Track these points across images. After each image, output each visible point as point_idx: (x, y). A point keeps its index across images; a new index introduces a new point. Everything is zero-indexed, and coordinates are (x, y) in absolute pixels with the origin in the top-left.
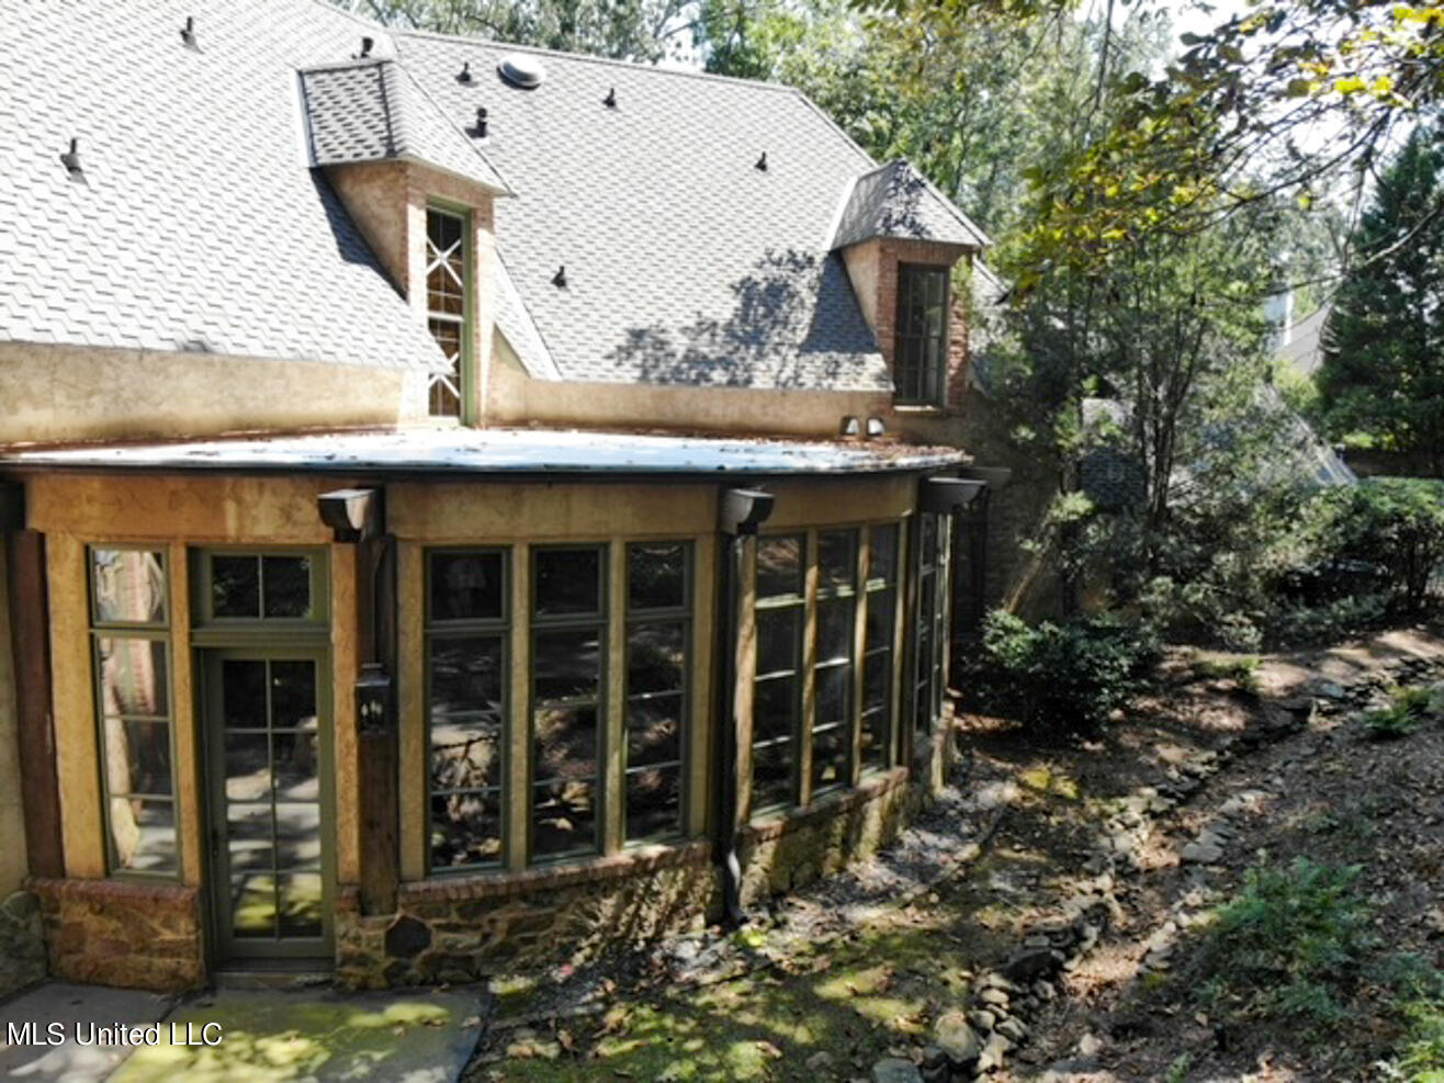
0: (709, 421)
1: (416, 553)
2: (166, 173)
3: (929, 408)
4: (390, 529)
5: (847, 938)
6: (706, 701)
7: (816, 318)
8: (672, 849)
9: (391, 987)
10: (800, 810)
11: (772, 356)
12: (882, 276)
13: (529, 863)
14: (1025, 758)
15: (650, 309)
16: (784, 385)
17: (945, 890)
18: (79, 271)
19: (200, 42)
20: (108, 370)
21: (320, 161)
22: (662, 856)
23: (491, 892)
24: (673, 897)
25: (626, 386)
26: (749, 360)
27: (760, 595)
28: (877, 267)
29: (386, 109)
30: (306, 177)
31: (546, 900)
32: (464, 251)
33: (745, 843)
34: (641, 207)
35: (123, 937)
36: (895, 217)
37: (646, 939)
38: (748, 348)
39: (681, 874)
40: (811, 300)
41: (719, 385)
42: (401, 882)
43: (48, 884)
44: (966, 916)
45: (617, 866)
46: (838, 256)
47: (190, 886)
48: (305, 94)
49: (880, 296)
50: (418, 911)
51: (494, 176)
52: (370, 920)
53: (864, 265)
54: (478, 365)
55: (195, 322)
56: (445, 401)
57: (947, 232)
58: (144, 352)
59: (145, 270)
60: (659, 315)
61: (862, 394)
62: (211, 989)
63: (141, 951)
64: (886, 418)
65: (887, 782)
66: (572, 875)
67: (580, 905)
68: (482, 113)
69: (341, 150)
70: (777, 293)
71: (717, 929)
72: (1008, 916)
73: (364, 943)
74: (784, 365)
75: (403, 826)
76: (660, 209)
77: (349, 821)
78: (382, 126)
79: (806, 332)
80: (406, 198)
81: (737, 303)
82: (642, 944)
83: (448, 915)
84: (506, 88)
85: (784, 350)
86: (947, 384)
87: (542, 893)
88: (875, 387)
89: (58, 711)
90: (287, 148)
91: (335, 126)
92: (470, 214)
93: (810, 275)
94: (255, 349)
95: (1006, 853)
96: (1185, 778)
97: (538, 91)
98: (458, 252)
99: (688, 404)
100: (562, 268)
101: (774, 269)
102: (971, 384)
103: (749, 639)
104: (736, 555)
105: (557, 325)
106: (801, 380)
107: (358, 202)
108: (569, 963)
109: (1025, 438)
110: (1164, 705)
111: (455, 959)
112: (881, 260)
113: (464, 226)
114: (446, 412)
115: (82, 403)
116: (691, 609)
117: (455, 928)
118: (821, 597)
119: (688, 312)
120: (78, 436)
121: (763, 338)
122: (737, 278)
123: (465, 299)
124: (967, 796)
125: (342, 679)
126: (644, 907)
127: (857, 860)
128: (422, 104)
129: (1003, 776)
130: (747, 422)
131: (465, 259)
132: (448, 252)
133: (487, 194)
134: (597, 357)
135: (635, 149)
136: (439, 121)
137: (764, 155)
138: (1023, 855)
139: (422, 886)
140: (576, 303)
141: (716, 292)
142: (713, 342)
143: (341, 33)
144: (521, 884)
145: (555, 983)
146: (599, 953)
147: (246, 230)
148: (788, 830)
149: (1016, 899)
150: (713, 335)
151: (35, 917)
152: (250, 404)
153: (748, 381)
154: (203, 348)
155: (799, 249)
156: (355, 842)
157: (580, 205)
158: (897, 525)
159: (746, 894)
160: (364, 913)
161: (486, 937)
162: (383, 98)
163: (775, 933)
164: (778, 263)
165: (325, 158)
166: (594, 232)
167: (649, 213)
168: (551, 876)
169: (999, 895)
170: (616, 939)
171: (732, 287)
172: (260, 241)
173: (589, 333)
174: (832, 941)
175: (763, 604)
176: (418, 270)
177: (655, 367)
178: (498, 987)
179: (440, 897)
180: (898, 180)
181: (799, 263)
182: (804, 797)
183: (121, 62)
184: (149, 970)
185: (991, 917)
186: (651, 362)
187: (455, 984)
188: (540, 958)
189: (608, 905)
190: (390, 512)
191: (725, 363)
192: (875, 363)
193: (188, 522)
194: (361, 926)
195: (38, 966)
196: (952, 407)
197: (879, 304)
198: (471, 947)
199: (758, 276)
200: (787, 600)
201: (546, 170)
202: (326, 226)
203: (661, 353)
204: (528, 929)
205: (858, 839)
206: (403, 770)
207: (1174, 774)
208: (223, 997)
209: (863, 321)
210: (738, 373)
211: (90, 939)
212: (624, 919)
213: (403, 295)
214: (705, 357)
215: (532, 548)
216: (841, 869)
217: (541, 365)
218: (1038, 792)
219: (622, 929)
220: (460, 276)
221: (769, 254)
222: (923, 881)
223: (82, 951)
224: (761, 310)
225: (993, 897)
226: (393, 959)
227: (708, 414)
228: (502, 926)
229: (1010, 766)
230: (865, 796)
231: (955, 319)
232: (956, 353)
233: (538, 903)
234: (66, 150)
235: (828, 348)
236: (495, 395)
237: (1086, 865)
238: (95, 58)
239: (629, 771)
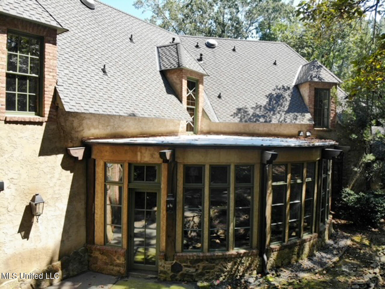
0: (259, 132)
1: (182, 166)
2: (126, 73)
3: (325, 129)
4: (176, 160)
5: (298, 281)
6: (257, 210)
7: (290, 104)
8: (247, 251)
9: (172, 281)
10: (285, 244)
11: (278, 114)
12: (310, 92)
13: (209, 251)
14: (354, 233)
15: (243, 103)
16: (281, 122)
17: (328, 270)
18: (106, 97)
19: (134, 41)
20: (112, 120)
21: (162, 69)
22: (245, 253)
23: (198, 258)
24: (248, 265)
25: (236, 123)
26: (271, 115)
27: (273, 181)
28: (308, 89)
29: (178, 55)
30: (159, 73)
31: (213, 262)
32: (196, 90)
33: (269, 251)
34: (241, 76)
35: (107, 261)
36: (313, 76)
37: (240, 276)
38: (270, 112)
39: (250, 259)
40: (289, 99)
41: (262, 122)
42: (176, 253)
43: (90, 246)
44: (334, 278)
45: (232, 254)
46: (297, 87)
47: (124, 249)
48: (159, 53)
49: (309, 97)
50: (180, 261)
51: (203, 71)
52: (167, 262)
53: (305, 89)
54: (198, 119)
55: (132, 109)
56: (190, 128)
57: (329, 79)
58: (120, 116)
59: (121, 96)
60: (245, 104)
61: (304, 125)
62: (127, 276)
63: (111, 265)
64: (312, 131)
65: (311, 237)
66: (220, 255)
67: (222, 264)
68: (201, 55)
69: (167, 66)
70: (279, 97)
71: (260, 275)
72: (347, 279)
73: (166, 268)
74: (281, 117)
75: (177, 238)
76: (247, 77)
77: (163, 235)
78: (177, 60)
79: (287, 107)
80: (182, 78)
81: (268, 100)
82: (239, 277)
83: (187, 263)
84: (207, 48)
85: (281, 112)
86: (330, 122)
87: (212, 259)
88: (308, 123)
89: (96, 203)
90: (154, 66)
91: (166, 60)
92: (197, 81)
93: (289, 92)
94: (146, 115)
95: (347, 260)
97: (216, 48)
98: (194, 91)
99: (253, 128)
100: (220, 93)
101: (278, 91)
102: (337, 122)
103: (270, 194)
104: (266, 170)
105: (218, 108)
106: (286, 121)
107: (171, 79)
108: (219, 280)
109: (354, 138)
111: (189, 275)
112: (309, 88)
113: (196, 84)
114: (190, 131)
115: (106, 128)
116: (253, 184)
117: (189, 267)
118: (292, 183)
119: (253, 103)
120: (104, 136)
121: (275, 110)
122: (268, 94)
123: (196, 102)
124: (335, 243)
125: (163, 198)
126: (239, 267)
127: (302, 259)
128: (187, 54)
129: (347, 238)
130: (270, 132)
131: (196, 92)
132: (192, 91)
133: (202, 76)
134: (228, 116)
135: (240, 61)
136: (191, 58)
137: (276, 61)
138: (352, 261)
139: (181, 254)
140: (224, 102)
141: (261, 97)
142: (260, 111)
143: (167, 37)
144: (206, 256)
145: (215, 285)
146: (227, 278)
147: (144, 86)
148: (281, 249)
149: (349, 274)
150: (260, 109)
151: (86, 254)
152: (144, 129)
153: (270, 121)
154: (134, 115)
155: (285, 85)
156: (164, 241)
157: (225, 77)
158: (315, 163)
159: (269, 266)
160: (166, 260)
161: (197, 270)
162: (177, 53)
163: (277, 278)
164: (279, 89)
165: (163, 68)
166: (229, 84)
167: (244, 78)
168: (214, 255)
169: (344, 273)
170: (232, 275)
171: (266, 96)
172: (148, 89)
173: (226, 109)
174: (293, 282)
175: (274, 184)
177: (244, 118)
178: (199, 284)
179: (185, 258)
180: (314, 66)
181: (285, 89)
182: (286, 239)
183: (115, 46)
184: (113, 270)
185: (342, 279)
186: (243, 117)
187: (188, 282)
188: (211, 278)
189: (229, 265)
190: (176, 155)
191: (264, 116)
192: (308, 116)
193: (128, 157)
194: (165, 263)
195: (86, 267)
196: (331, 128)
197: (309, 99)
198: (193, 272)
199: (274, 93)
200: (281, 183)
201: (217, 69)
202: (163, 85)
203: (245, 114)
204: (207, 269)
205: (302, 253)
206: (177, 222)
208: (130, 279)
209: (305, 104)
210: (268, 119)
211: (99, 261)
212: (234, 269)
213: (181, 101)
214: (258, 115)
215: (210, 165)
216: (297, 262)
217: (214, 118)
218: (357, 243)
219: (233, 272)
220: (195, 96)
221: (277, 87)
222: (322, 267)
223: (97, 264)
224: (274, 102)
225: (342, 273)
226: (173, 273)
227: (258, 130)
228: (201, 267)
229: (349, 235)
230: (305, 241)
231: (332, 104)
232: (333, 113)
233: (210, 262)
234: (103, 67)
235: (294, 112)
236: (202, 126)
237: (372, 265)
238: (109, 45)
239: (236, 228)
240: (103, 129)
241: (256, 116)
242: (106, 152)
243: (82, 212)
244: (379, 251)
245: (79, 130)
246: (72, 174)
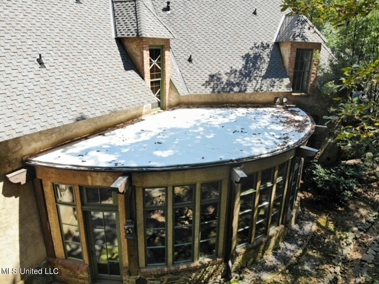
1: (140, 190)
3: (303, 94)
4: (133, 184)
6: (224, 222)
7: (269, 66)
8: (211, 260)
10: (251, 245)
11: (254, 81)
12: (291, 53)
13: (173, 264)
14: (320, 212)
15: (216, 67)
16: (257, 91)
17: (291, 268)
18: (44, 102)
21: (118, 36)
22: (209, 262)
23: (163, 273)
24: (212, 272)
25: (207, 95)
26: (246, 83)
28: (290, 51)
29: (137, 18)
30: (114, 42)
32: (161, 58)
33: (234, 257)
34: (216, 31)
35: (71, 274)
36: (297, 34)
38: (246, 79)
39: (215, 266)
40: (267, 60)
41: (236, 92)
42: (139, 268)
43: (52, 259)
44: (296, 280)
45: (197, 266)
46: (277, 44)
47: (86, 265)
48: (114, 10)
49: (290, 60)
50: (144, 276)
51: (170, 34)
52: (131, 277)
53: (285, 49)
54: (165, 92)
57: (314, 39)
59: (64, 95)
60: (219, 69)
63: (76, 277)
64: (289, 97)
65: (278, 230)
66: (185, 268)
67: (187, 275)
69: (124, 33)
70: (257, 57)
71: (224, 279)
72: (308, 281)
73: (130, 282)
74: (257, 84)
75: (139, 256)
76: (222, 31)
77: (125, 254)
78: (135, 25)
79: (265, 71)
80: (143, 49)
81: (244, 63)
83: (151, 277)
85: (257, 78)
86: (309, 86)
87: (177, 273)
88: (286, 90)
89: (50, 221)
91: (122, 23)
92: (163, 46)
93: (268, 51)
95: (310, 253)
96: (367, 223)
98: (159, 59)
99: (226, 96)
100: (191, 56)
101: (257, 50)
102: (317, 86)
103: (238, 205)
106: (262, 89)
107: (129, 48)
112: (291, 48)
113: (161, 51)
115: (50, 137)
117: (154, 280)
118: (261, 188)
119: (228, 67)
120: (49, 146)
121: (251, 75)
122: (244, 54)
123: (162, 73)
124: (301, 229)
126: (204, 275)
127: (266, 255)
128: (148, 14)
129: (312, 219)
130: (244, 100)
131: (162, 62)
132: (156, 60)
133: (168, 41)
134: (200, 86)
136: (153, 19)
137: (256, 9)
138: (315, 254)
139: (145, 270)
140: (195, 67)
141: (237, 59)
142: (235, 77)
144: (171, 270)
147: (95, 69)
148: (246, 252)
149: (311, 274)
150: (235, 75)
151: (49, 266)
153: (245, 90)
154: (82, 118)
155: (265, 42)
156: (127, 258)
158: (288, 162)
159: (233, 269)
160: (130, 275)
161: (162, 282)
162: (136, 14)
163: (240, 282)
164: (257, 48)
165: (119, 35)
166: (201, 41)
167: (218, 33)
168: (179, 269)
169: (306, 272)
171: (242, 57)
172: (99, 71)
173: (198, 77)
175: (243, 194)
176: (147, 68)
177: (217, 87)
179: (149, 273)
180: (298, 20)
181: (264, 47)
182: (252, 240)
183: (55, 16)
184: (77, 282)
185: (302, 281)
189: (194, 275)
190: (133, 180)
191: (238, 84)
192: (287, 81)
194: (129, 278)
195: (51, 278)
196: (309, 93)
197: (289, 62)
199: (251, 53)
201: (187, 21)
202: (120, 59)
203: (219, 82)
204: (173, 280)
205: (267, 249)
206: (139, 243)
207: (364, 221)
209: (284, 67)
210: (242, 88)
211: (63, 273)
213: (143, 78)
214: (232, 83)
215: (173, 187)
216: (261, 258)
217: (183, 91)
218: (323, 228)
220: (160, 66)
221: (255, 45)
222: (285, 264)
223: (61, 275)
224: (251, 64)
225: (304, 273)
227: (232, 99)
228: (166, 279)
229: (315, 215)
230: (271, 237)
231: (314, 66)
232: (313, 76)
233: (175, 275)
234: (38, 57)
235: (272, 77)
236: (170, 99)
237: (334, 261)
238: (47, 17)
239: (201, 241)
240: (46, 140)
241: (230, 84)
242: (52, 173)
243: (37, 230)
244: (343, 240)
245: (16, 149)
246: (18, 198)
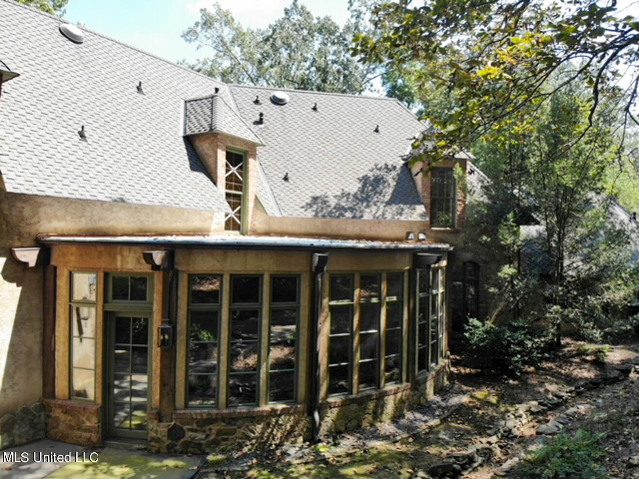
0: (346, 233)
1: (186, 276)
2: (121, 138)
3: (448, 228)
4: (176, 267)
5: (362, 452)
6: (306, 343)
7: (394, 191)
8: (289, 407)
9: (169, 452)
10: (351, 397)
11: (373, 206)
13: (227, 407)
14: (478, 385)
15: (322, 188)
16: (378, 218)
17: (416, 437)
18: (78, 172)
19: (144, 91)
20: (88, 209)
21: (187, 134)
22: (283, 409)
23: (209, 417)
24: (288, 427)
26: (363, 208)
27: (331, 299)
29: (212, 113)
30: (181, 140)
31: (233, 423)
32: (244, 167)
33: (323, 408)
34: (323, 149)
35: (73, 424)
37: (275, 444)
38: (363, 203)
39: (292, 418)
40: (393, 183)
41: (348, 218)
42: (175, 409)
43: (48, 400)
44: (422, 448)
45: (263, 411)
46: (407, 166)
47: (97, 405)
48: (186, 109)
49: (424, 181)
50: (181, 422)
51: (256, 138)
52: (162, 424)
54: (248, 211)
55: (121, 191)
56: (231, 225)
58: (102, 202)
59: (105, 173)
60: (326, 191)
61: (415, 222)
62: (102, 448)
63: (78, 429)
64: (427, 233)
65: (398, 388)
66: (244, 413)
67: (247, 426)
68: (261, 115)
69: (194, 129)
70: (378, 181)
71: (308, 443)
72: (441, 450)
73: (159, 433)
74: (378, 210)
75: (177, 386)
76: (331, 149)
77: (156, 383)
78: (210, 120)
79: (390, 197)
80: (217, 147)
81: (360, 185)
82: (274, 446)
83: (192, 425)
84: (273, 105)
85: (378, 204)
86: (457, 218)
87: (231, 419)
88: (419, 219)
89: (57, 334)
90: (175, 129)
91: (194, 120)
92: (246, 152)
93: (394, 173)
94: (145, 202)
95: (453, 424)
96: (555, 398)
97: (286, 105)
98: (241, 168)
99: (337, 226)
100: (287, 174)
101: (378, 171)
102: (467, 218)
103: (326, 318)
104: (318, 281)
105: (283, 195)
106: (385, 216)
107: (201, 148)
108: (241, 451)
109: (486, 241)
110: (557, 366)
111: (195, 444)
113: (244, 158)
114: (234, 229)
115: (77, 220)
116: (299, 303)
117: (196, 431)
118: (362, 302)
119: (338, 189)
120: (75, 232)
121: (370, 199)
122: (361, 176)
123: (243, 185)
124: (443, 400)
125: (156, 323)
126: (275, 430)
127: (381, 422)
128: (227, 111)
129: (464, 393)
130: (363, 234)
131: (244, 170)
132: (236, 168)
133: (254, 146)
134: (297, 208)
135: (323, 127)
136: (234, 118)
137: (378, 126)
138: (460, 426)
139: (183, 411)
140: (292, 187)
141: (351, 181)
142: (347, 201)
143: (207, 87)
144: (222, 414)
145: (233, 458)
146: (254, 448)
147: (151, 159)
148: (344, 404)
149: (448, 443)
150: (348, 198)
151: (43, 413)
152: (146, 223)
153: (361, 217)
154: (123, 201)
155: (390, 163)
156: (158, 391)
157: (298, 149)
158: (403, 273)
159: (324, 430)
160: (160, 421)
161: (207, 436)
162: (212, 110)
163: (333, 448)
165: (189, 133)
166: (302, 159)
167: (326, 151)
168: (235, 412)
169: (440, 441)
170: (262, 443)
171: (359, 179)
172: (156, 163)
173: (295, 198)
174: (355, 452)
175: (333, 303)
176: (222, 174)
177: (321, 211)
178: (211, 458)
179: (189, 417)
181: (389, 169)
182: (355, 390)
183: (109, 98)
184: (80, 437)
185: (433, 450)
186: (320, 209)
187: (193, 454)
188: (229, 448)
189: (259, 428)
190: (176, 260)
191: (352, 209)
192: (421, 209)
193: (104, 263)
194: (159, 426)
195: (42, 433)
196: (459, 229)
197: (424, 184)
198: (202, 439)
199: (370, 174)
200: (345, 302)
201: (285, 136)
202: (186, 158)
203: (324, 206)
204: (226, 434)
205: (382, 413)
206: (178, 363)
207: (550, 396)
208: (106, 450)
209: (417, 192)
210: (357, 213)
211: (61, 423)
212: (266, 434)
213: (215, 183)
214: (343, 207)
215: (231, 275)
216: (372, 425)
217: (272, 209)
218: (479, 400)
219: (265, 439)
220: (242, 177)
221: (376, 165)
222: (408, 433)
223: (58, 428)
224: (370, 188)
225: (438, 442)
226: (170, 441)
227: (345, 230)
228: (214, 431)
229: (471, 388)
230: (386, 394)
231: (459, 190)
232: (460, 205)
233: (229, 424)
234: (80, 129)
235: (399, 203)
236: (254, 223)
237: (489, 432)
238: (99, 97)
239: (271, 371)
240: (72, 222)
241: (340, 209)
242: (72, 254)
243: (37, 348)
244: (509, 412)
245: (33, 221)
246: (20, 288)
